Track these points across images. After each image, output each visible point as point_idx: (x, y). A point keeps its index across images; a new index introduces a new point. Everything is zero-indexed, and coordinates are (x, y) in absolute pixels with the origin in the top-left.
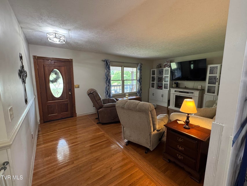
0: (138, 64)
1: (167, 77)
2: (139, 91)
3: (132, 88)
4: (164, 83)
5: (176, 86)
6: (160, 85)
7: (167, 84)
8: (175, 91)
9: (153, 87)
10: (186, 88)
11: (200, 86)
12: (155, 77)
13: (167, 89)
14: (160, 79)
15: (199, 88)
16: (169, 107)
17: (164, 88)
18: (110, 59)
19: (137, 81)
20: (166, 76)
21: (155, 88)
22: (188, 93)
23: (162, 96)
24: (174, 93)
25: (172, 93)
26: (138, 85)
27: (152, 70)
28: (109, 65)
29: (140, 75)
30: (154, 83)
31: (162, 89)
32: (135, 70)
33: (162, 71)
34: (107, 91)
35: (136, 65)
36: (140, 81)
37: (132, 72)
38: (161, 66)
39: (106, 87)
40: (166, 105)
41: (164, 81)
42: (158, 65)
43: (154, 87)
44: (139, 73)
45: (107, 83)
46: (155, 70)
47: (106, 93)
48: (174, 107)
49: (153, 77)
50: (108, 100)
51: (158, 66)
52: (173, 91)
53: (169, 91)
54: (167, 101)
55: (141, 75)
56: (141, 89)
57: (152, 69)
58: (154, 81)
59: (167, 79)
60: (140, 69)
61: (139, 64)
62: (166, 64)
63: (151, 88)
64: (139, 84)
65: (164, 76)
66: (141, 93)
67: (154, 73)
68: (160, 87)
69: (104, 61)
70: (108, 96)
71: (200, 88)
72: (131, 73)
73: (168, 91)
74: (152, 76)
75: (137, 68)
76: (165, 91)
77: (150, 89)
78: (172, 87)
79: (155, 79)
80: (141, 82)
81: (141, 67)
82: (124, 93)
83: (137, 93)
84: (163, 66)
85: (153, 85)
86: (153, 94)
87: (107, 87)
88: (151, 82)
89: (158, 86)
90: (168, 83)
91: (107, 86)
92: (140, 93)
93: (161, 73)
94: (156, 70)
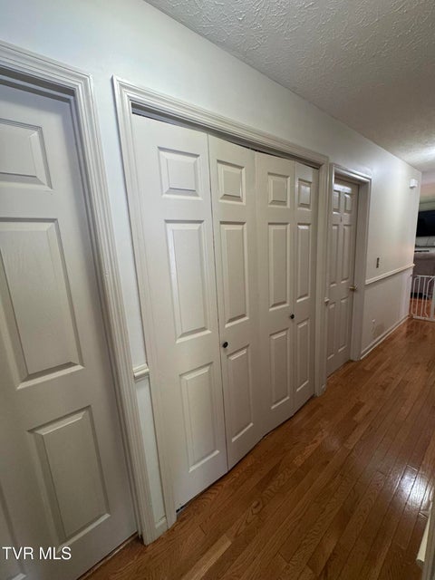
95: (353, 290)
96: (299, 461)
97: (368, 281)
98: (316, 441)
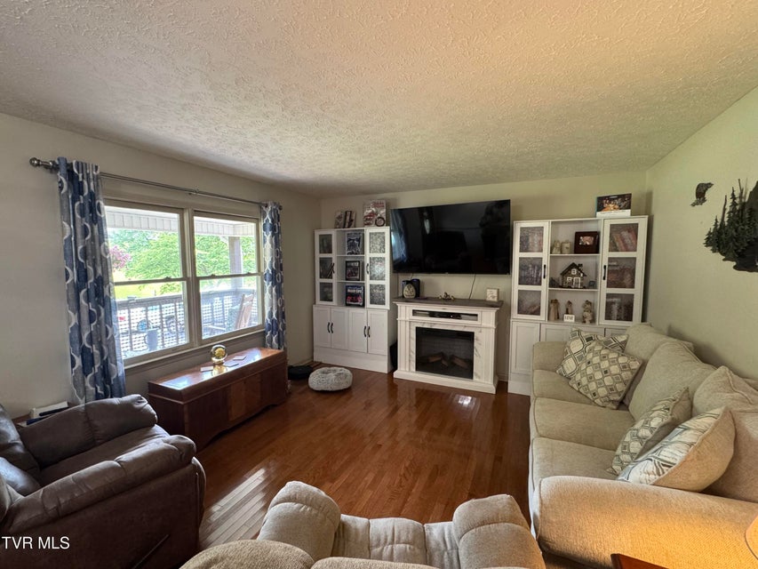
0: (261, 206)
1: (382, 260)
2: (272, 321)
3: (240, 312)
4: (368, 282)
5: (414, 293)
6: (354, 291)
7: (382, 287)
8: (414, 311)
9: (326, 297)
10: (447, 300)
11: (495, 292)
12: (331, 258)
13: (383, 303)
14: (354, 271)
15: (490, 298)
16: (397, 374)
17: (372, 302)
18: (101, 160)
19: (264, 277)
20: (374, 258)
21: (334, 302)
22: (457, 316)
23: (367, 332)
24: (410, 318)
25: (403, 318)
26: (267, 296)
27: (318, 233)
28: (92, 196)
29: (277, 253)
30: (330, 285)
31: (363, 306)
32: (247, 230)
33: (361, 240)
34: (85, 353)
35: (255, 209)
36: (277, 277)
37: (233, 241)
38: (351, 220)
39: (79, 327)
40: (382, 366)
41: (367, 276)
42: (339, 214)
43: (331, 300)
44: (268, 243)
45: (83, 302)
46: (331, 235)
47: (73, 364)
48: (414, 370)
49: (323, 261)
50: (88, 421)
51: (339, 217)
52: (405, 311)
53: (393, 314)
54: (385, 350)
55: (278, 255)
56: (281, 314)
57: (320, 228)
58: (331, 277)
59: (378, 269)
60: (273, 229)
61: (266, 206)
62: (373, 214)
63: (318, 301)
64: (271, 293)
65: (368, 255)
66: (284, 328)
67: (326, 246)
68: (353, 299)
69: (53, 168)
70: (94, 382)
71: (495, 300)
72: (228, 243)
73: (386, 314)
74: (318, 256)
75: (257, 221)
76: (376, 315)
77: (315, 308)
78: (404, 299)
79: (335, 268)
80: (280, 285)
81: (276, 218)
82: (202, 342)
83: (264, 333)
84: (360, 220)
85: (326, 290)
86: (330, 327)
87: (85, 325)
88: (319, 280)
89: (348, 295)
90: (386, 283)
91: (85, 317)
92: (277, 328)
93: (355, 244)
94: (333, 233)
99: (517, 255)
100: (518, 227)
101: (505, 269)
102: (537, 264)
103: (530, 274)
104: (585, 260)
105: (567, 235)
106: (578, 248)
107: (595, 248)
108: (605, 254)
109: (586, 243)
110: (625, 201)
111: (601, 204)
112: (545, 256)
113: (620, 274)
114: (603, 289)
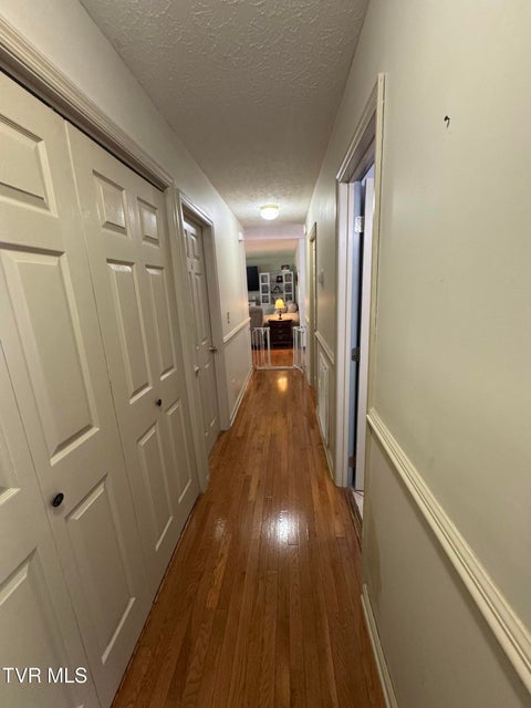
95: (213, 351)
96: (212, 599)
97: (225, 339)
98: (222, 555)
99: (261, 284)
100: (261, 275)
101: (258, 289)
102: (266, 286)
103: (265, 290)
104: (280, 285)
105: (275, 278)
106: (278, 281)
107: (282, 281)
108: (284, 283)
109: (279, 280)
110: (288, 267)
111: (283, 267)
112: (268, 284)
113: (288, 288)
114: (285, 293)
